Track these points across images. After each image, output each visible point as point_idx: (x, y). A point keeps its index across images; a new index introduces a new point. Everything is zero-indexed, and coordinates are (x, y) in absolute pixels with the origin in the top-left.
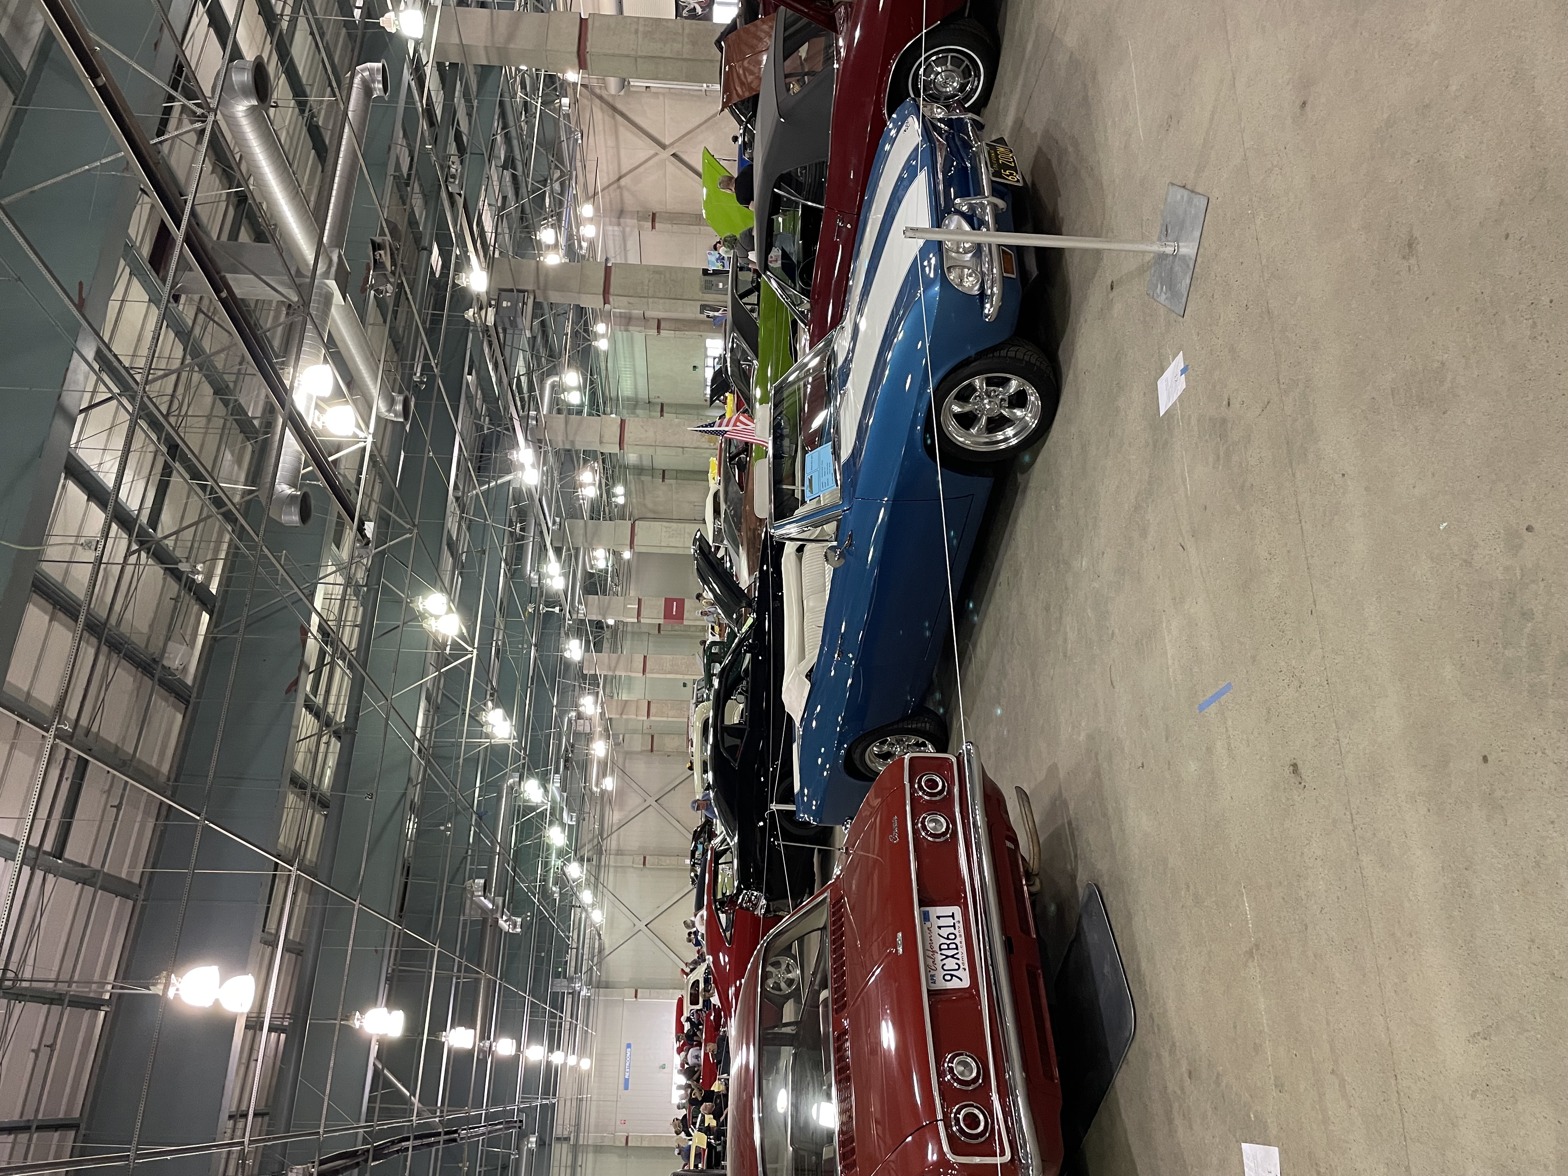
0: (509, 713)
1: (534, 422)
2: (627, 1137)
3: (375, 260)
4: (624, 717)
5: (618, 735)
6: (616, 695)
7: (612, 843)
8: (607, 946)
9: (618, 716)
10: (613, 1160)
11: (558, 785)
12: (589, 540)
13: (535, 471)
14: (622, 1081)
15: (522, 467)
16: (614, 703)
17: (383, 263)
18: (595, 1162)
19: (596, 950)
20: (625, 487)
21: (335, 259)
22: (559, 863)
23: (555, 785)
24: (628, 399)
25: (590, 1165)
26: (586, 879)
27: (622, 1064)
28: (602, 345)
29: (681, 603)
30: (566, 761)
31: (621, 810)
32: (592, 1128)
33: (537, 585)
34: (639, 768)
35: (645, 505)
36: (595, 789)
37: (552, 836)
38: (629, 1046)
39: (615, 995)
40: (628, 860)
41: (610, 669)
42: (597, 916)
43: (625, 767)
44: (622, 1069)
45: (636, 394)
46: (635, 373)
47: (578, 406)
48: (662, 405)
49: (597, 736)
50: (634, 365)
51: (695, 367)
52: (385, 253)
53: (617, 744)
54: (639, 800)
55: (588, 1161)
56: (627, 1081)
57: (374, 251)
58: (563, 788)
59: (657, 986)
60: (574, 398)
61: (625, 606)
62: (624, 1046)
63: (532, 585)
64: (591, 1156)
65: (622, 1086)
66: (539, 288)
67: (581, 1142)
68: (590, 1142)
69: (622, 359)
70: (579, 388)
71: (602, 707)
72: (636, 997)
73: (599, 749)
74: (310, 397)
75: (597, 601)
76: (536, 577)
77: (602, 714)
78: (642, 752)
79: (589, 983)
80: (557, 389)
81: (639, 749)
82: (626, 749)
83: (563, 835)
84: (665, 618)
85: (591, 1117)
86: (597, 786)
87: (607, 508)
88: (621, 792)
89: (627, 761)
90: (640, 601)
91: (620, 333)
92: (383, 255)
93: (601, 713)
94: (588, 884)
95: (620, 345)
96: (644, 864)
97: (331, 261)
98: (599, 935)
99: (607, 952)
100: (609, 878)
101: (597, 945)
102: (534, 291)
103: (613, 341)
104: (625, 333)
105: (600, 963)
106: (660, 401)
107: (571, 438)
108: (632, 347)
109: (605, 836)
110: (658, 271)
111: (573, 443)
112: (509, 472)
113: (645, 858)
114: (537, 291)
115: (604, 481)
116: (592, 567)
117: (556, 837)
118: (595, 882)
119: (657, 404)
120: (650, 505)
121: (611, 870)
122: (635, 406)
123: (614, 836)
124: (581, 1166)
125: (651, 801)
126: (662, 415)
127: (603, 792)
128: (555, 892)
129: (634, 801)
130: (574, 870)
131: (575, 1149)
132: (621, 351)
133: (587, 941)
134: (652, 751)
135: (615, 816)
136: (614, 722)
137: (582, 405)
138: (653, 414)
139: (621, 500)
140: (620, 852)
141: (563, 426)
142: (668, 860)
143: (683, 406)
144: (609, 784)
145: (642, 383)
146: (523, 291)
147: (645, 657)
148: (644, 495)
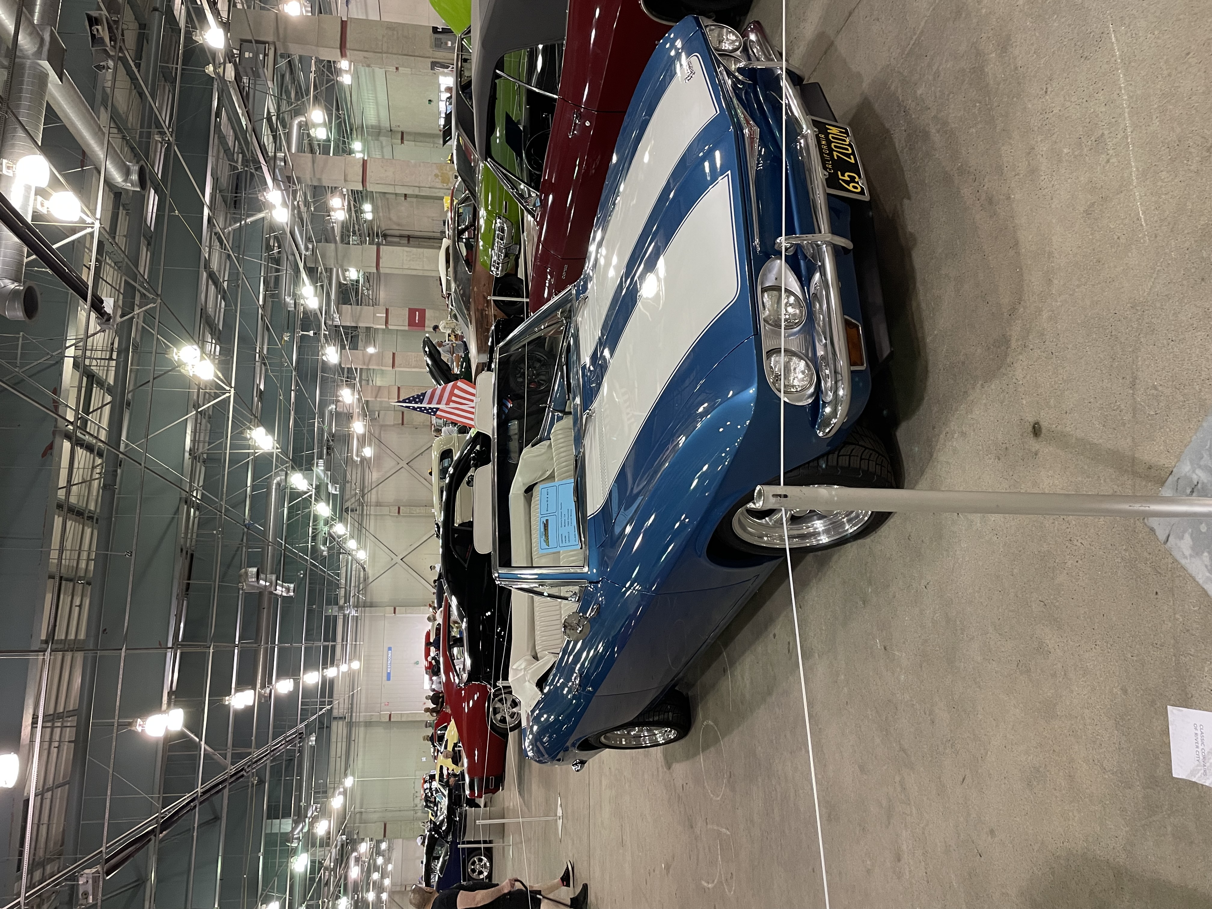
0: (270, 429)
1: (283, 164)
2: (390, 715)
3: (93, 36)
4: (378, 399)
5: (374, 411)
6: (371, 381)
7: (372, 497)
8: (370, 575)
9: (373, 399)
10: (379, 732)
11: (322, 468)
12: (340, 262)
13: (285, 210)
14: (385, 675)
15: (274, 206)
16: (369, 388)
17: (102, 39)
18: (366, 734)
19: (362, 579)
20: (373, 206)
21: (47, 37)
22: (326, 529)
23: (319, 469)
24: (373, 127)
25: (362, 735)
26: (350, 534)
27: (385, 662)
28: (346, 79)
29: (422, 313)
30: (328, 449)
31: (378, 471)
32: (363, 709)
33: (293, 309)
34: (392, 438)
35: (390, 219)
36: (355, 458)
37: (318, 510)
38: (390, 649)
39: (378, 612)
40: (385, 510)
41: (364, 364)
42: (362, 555)
43: (380, 437)
44: (385, 665)
45: (379, 123)
46: (377, 104)
47: (324, 141)
48: (402, 133)
49: (355, 416)
50: (376, 97)
51: (430, 101)
52: (103, 30)
53: (373, 420)
54: (393, 463)
55: (360, 733)
56: (389, 675)
57: (91, 26)
58: (328, 468)
59: (410, 604)
60: (320, 134)
61: (374, 315)
62: (386, 649)
63: (289, 309)
64: (362, 729)
65: (385, 678)
66: (279, 40)
67: (354, 720)
68: (361, 720)
69: (365, 91)
70: (324, 124)
71: (359, 394)
72: (395, 613)
73: (358, 427)
74: (28, 188)
75: (350, 311)
76: (292, 302)
77: (360, 400)
78: (394, 425)
79: (357, 606)
80: (305, 127)
81: (392, 423)
82: (381, 423)
83: (327, 507)
84: (409, 326)
85: (362, 700)
86: (357, 456)
87: (356, 227)
88: (378, 457)
89: (382, 432)
90: (387, 310)
91: (363, 69)
92: (100, 31)
93: (358, 399)
94: (352, 537)
95: (363, 79)
96: (399, 512)
97: (42, 40)
98: (364, 569)
99: (370, 580)
100: (371, 524)
101: (362, 575)
102: (274, 43)
103: (356, 76)
104: (367, 68)
105: (365, 588)
106: (400, 129)
107: (318, 176)
108: (374, 81)
109: (366, 491)
110: (391, 27)
111: (320, 180)
112: (260, 211)
113: (399, 508)
114: (277, 43)
115: (352, 203)
116: (345, 279)
117: (323, 509)
118: (359, 531)
119: (398, 132)
120: (394, 218)
121: (372, 517)
122: (379, 134)
123: (374, 491)
124: (354, 740)
125: (403, 464)
126: (402, 142)
127: (363, 459)
128: (323, 551)
129: (389, 464)
130: (339, 529)
131: (350, 725)
132: (364, 84)
133: (354, 573)
134: (403, 424)
135: (374, 476)
136: (370, 405)
137: (328, 140)
138: (394, 141)
139: (369, 216)
140: (378, 504)
141: (310, 164)
142: (418, 510)
143: (420, 134)
144: (368, 452)
145: (384, 113)
146: (264, 43)
147: (394, 354)
148: (389, 210)
